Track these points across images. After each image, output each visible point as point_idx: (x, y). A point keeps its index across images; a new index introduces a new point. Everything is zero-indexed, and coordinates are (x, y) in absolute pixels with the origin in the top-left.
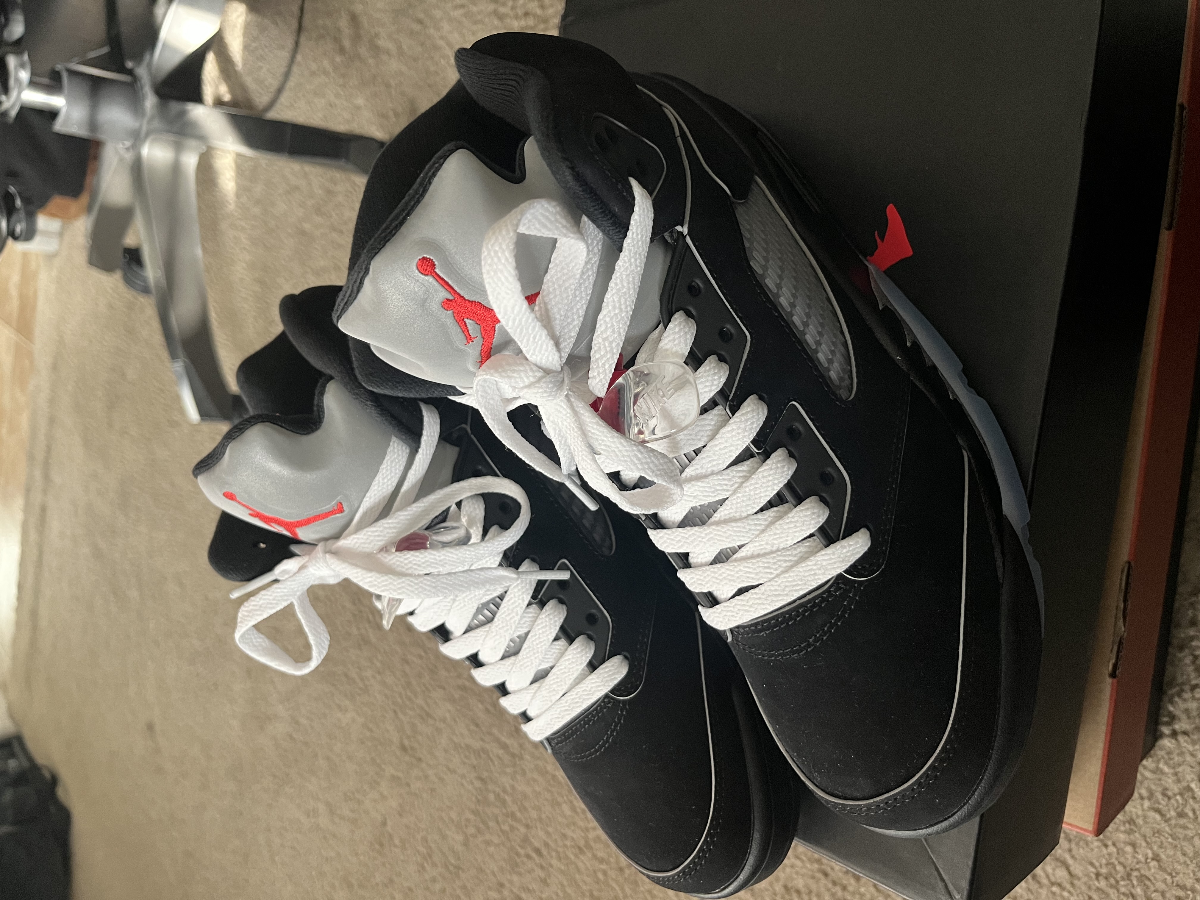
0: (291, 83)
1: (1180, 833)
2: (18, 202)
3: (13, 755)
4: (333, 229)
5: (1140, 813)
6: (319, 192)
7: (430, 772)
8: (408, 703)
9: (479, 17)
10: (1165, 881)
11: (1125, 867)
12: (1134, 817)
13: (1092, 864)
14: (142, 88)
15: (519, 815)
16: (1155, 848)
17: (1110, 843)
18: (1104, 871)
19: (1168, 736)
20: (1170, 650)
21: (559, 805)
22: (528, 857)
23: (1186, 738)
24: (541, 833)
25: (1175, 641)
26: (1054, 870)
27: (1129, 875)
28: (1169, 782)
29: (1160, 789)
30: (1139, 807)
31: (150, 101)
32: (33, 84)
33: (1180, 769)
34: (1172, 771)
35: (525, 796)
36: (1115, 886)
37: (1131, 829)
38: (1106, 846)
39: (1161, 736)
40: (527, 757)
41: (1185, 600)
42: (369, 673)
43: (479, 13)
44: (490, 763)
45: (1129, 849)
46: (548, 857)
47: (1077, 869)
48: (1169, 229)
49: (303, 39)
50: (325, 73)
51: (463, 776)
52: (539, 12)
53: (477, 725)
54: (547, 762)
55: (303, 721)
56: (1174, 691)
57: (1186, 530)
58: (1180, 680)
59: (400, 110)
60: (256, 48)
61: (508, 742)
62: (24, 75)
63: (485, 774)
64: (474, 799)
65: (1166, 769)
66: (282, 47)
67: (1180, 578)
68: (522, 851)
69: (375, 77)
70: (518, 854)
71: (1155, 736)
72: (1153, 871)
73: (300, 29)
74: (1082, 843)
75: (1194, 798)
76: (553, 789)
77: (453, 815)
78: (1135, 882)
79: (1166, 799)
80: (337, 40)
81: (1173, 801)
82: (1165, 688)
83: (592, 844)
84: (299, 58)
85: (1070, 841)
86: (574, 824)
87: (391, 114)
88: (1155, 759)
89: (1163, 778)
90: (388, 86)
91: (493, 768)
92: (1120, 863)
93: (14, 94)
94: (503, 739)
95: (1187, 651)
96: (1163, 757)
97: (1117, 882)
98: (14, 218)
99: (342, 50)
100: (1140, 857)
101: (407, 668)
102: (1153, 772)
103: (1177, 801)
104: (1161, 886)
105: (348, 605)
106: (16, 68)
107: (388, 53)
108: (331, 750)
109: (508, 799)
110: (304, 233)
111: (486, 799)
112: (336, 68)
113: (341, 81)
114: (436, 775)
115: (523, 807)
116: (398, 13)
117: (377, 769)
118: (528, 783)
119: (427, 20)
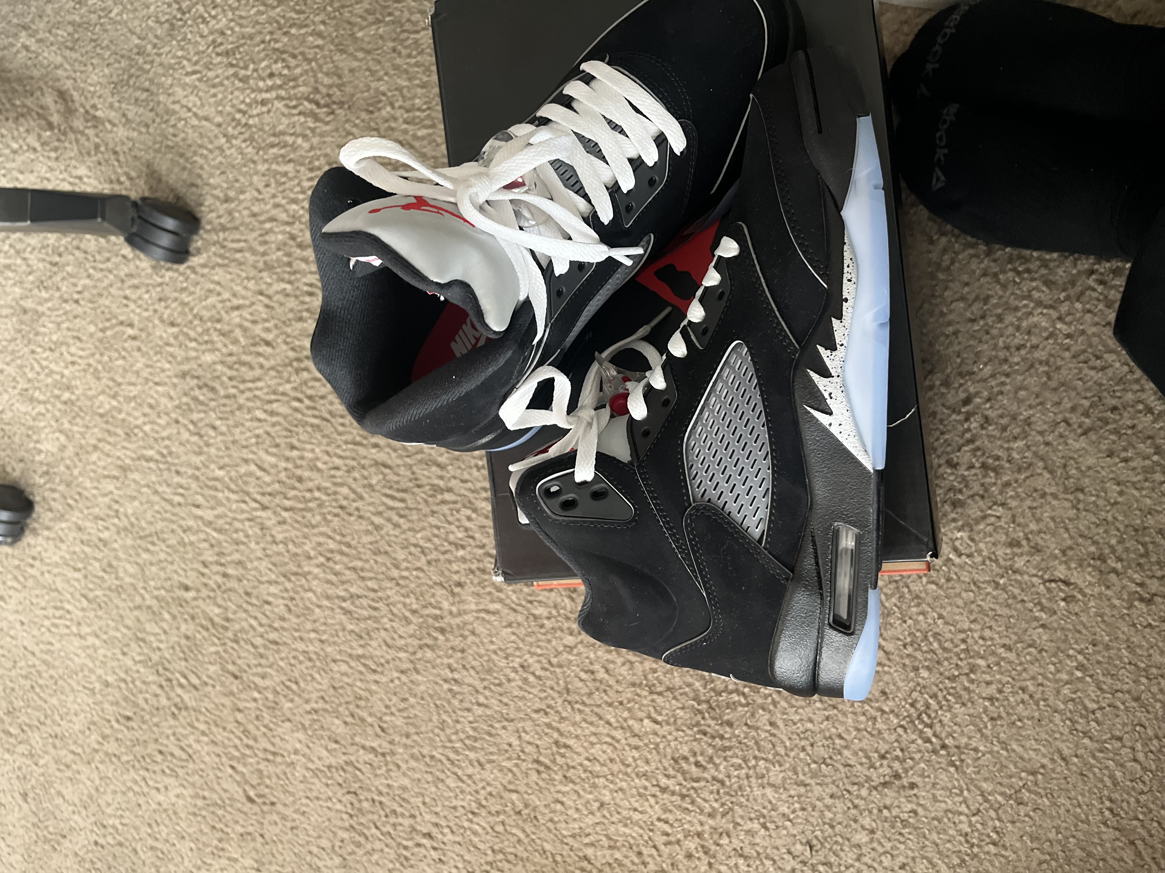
1: (951, 593)
4: (65, 300)
7: (288, 812)
8: (248, 752)
9: (217, 80)
10: (950, 632)
11: (921, 632)
15: (399, 810)
16: (938, 609)
21: (442, 781)
22: (418, 845)
24: (427, 817)
27: (926, 637)
35: (404, 789)
36: (919, 648)
40: (401, 750)
42: (191, 739)
43: (217, 76)
45: (921, 618)
46: (440, 836)
51: (328, 799)
52: (285, 72)
53: (336, 742)
61: (375, 744)
63: (355, 786)
64: (345, 816)
68: (410, 844)
69: (97, 147)
70: (406, 848)
72: (941, 627)
76: (434, 770)
77: (325, 843)
80: (42, 116)
83: (484, 803)
86: (462, 792)
87: (123, 179)
90: (115, 153)
91: (362, 777)
94: (368, 744)
99: (50, 125)
100: (930, 620)
101: (239, 716)
104: (949, 636)
105: (152, 678)
107: (111, 122)
108: (157, 839)
109: (383, 799)
110: (25, 311)
111: (360, 810)
112: (43, 144)
113: (53, 155)
114: (296, 811)
115: (404, 800)
116: (117, 86)
117: (219, 835)
118: (404, 774)
119: (153, 88)
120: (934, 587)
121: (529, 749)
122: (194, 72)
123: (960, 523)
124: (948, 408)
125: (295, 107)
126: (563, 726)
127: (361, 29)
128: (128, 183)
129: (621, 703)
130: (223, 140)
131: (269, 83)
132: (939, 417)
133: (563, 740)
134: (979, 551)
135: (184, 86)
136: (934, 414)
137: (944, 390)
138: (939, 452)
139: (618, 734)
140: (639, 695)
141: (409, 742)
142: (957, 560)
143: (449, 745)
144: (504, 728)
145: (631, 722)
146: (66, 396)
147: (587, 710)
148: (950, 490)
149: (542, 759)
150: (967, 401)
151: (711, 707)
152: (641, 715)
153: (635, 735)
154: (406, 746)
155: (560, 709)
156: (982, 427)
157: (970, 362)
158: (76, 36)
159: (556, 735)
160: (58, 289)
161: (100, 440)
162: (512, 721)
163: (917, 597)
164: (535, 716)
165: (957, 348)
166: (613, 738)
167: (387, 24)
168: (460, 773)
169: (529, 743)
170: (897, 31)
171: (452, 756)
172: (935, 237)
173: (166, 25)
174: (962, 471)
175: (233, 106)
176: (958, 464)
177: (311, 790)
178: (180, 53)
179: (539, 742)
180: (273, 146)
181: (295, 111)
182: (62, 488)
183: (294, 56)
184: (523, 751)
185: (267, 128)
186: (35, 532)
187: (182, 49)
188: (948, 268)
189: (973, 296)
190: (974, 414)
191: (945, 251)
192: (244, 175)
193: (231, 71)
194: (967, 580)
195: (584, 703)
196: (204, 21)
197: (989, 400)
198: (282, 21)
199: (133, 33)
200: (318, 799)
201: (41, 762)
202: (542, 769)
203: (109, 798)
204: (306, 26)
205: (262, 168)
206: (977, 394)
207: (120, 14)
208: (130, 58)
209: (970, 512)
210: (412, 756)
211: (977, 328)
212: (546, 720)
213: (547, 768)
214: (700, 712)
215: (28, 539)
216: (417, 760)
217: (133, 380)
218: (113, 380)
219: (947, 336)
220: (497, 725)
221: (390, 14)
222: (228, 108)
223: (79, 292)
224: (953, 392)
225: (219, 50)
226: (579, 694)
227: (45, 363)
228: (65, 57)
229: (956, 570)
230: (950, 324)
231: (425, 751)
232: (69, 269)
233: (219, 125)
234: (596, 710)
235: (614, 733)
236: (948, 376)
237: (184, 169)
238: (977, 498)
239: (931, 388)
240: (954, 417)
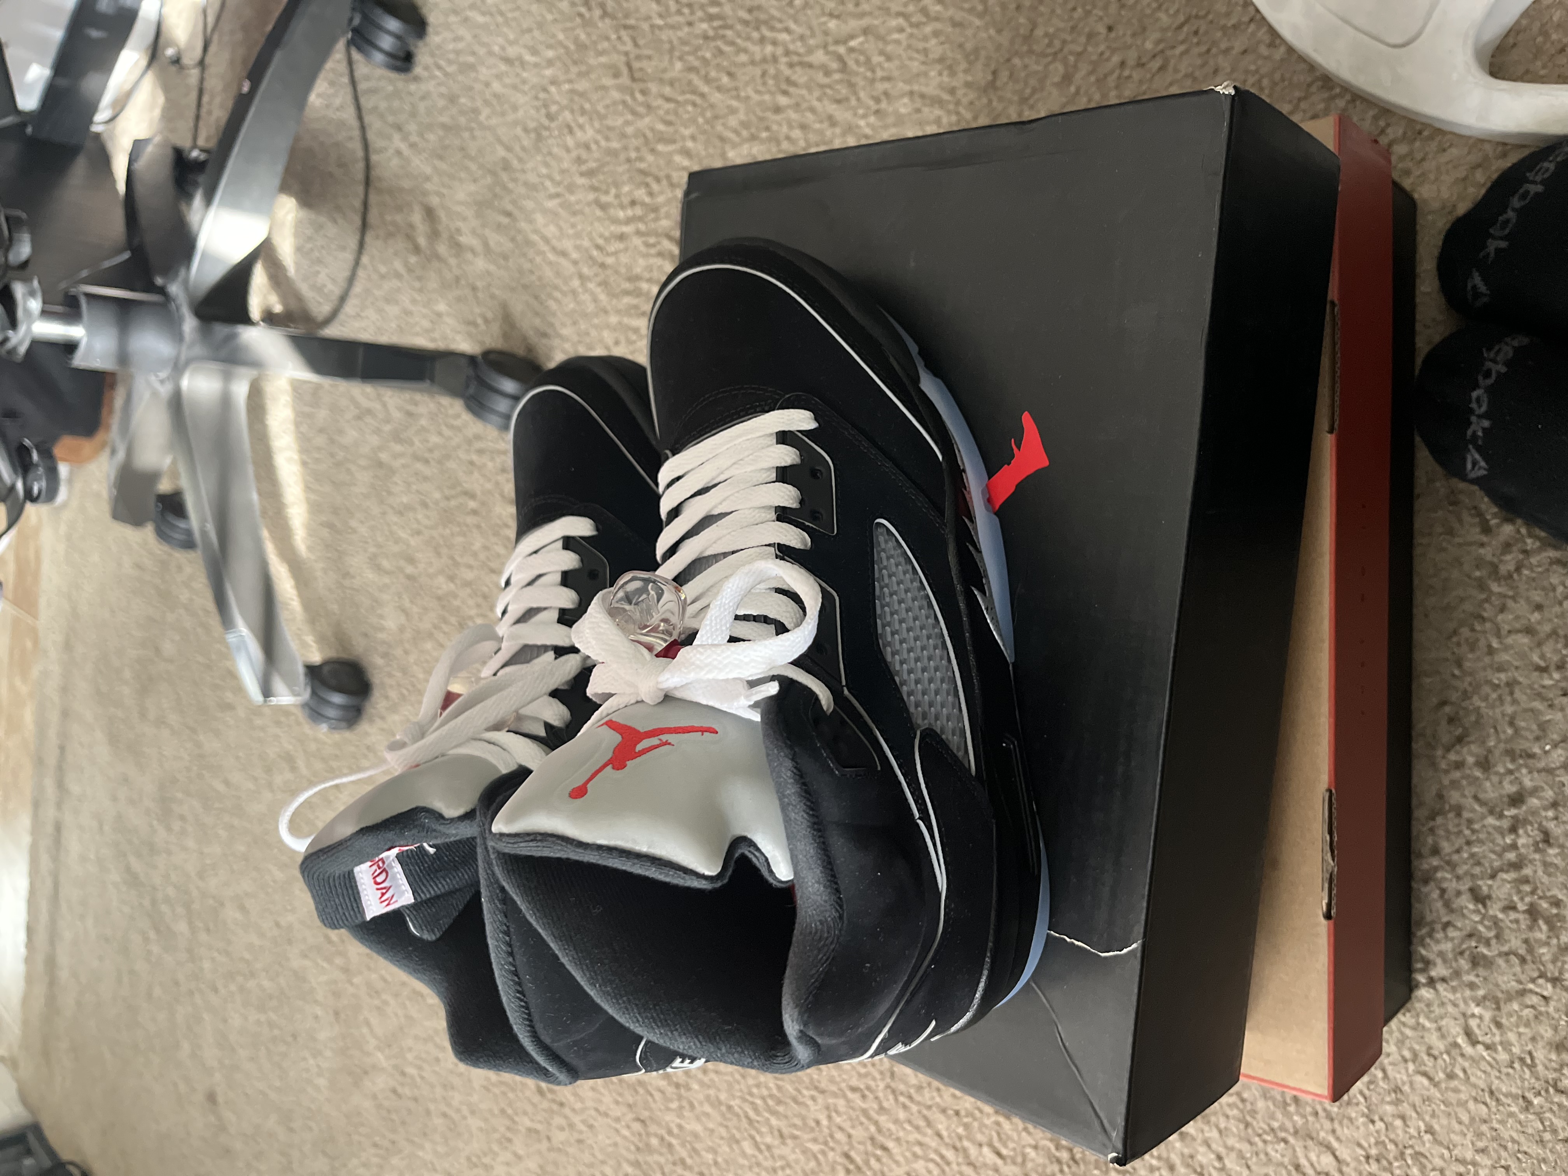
0: (357, 288)
1: (1452, 1097)
2: (35, 456)
3: (29, 1152)
4: (416, 458)
5: (1405, 1078)
6: (397, 415)
7: (576, 1119)
9: (577, 207)
10: (1442, 1157)
11: (1396, 1145)
12: (1399, 1082)
13: (1359, 1145)
14: (178, 309)
15: (689, 1161)
16: (1427, 1118)
17: (1376, 1118)
18: (1374, 1152)
19: (1424, 985)
20: (1414, 885)
21: (737, 1142)
23: (1445, 985)
25: (1418, 874)
26: (1318, 1156)
27: (1402, 1154)
28: (1433, 1039)
29: (1424, 1049)
30: (1403, 1071)
31: (189, 324)
32: (46, 314)
33: (1443, 1023)
34: (1434, 1025)
35: (696, 1136)
37: (1397, 1099)
38: (1373, 1122)
39: (1417, 985)
40: (696, 1086)
41: (1423, 825)
43: (578, 202)
44: (649, 1099)
45: (1398, 1123)
47: (1344, 1153)
48: (1331, 431)
49: (368, 238)
50: (398, 276)
51: (617, 1120)
52: (647, 200)
54: (719, 1090)
55: (411, 1071)
56: (1424, 931)
57: (1414, 746)
58: (1429, 918)
59: (490, 315)
60: (312, 250)
62: (35, 305)
63: (645, 1114)
64: (633, 1148)
65: (1427, 1024)
66: (343, 248)
67: (1414, 802)
69: (457, 279)
71: (1410, 987)
72: (1427, 1145)
73: (365, 226)
74: (1345, 1121)
75: (1462, 1055)
76: (729, 1124)
78: (1410, 1162)
79: (1432, 1059)
80: (410, 238)
81: (1440, 1061)
82: (1413, 929)
84: (365, 259)
85: (1332, 1120)
86: (758, 1164)
87: (480, 321)
88: (1413, 1013)
89: (1426, 1034)
90: (474, 289)
91: (653, 1105)
92: (1391, 1141)
93: (22, 329)
95: (1432, 884)
96: (1423, 1011)
97: (1390, 1164)
98: (31, 476)
99: (417, 249)
100: (1412, 1131)
102: (1414, 1029)
103: (1444, 1061)
104: (1438, 1162)
106: (24, 295)
107: (473, 251)
108: (449, 1105)
109: (674, 1141)
110: (380, 464)
111: (648, 1145)
112: (410, 270)
113: (417, 285)
114: (584, 1122)
115: (694, 1150)
116: (481, 206)
117: (508, 1123)
118: (698, 1119)
119: (516, 212)
120: (1425, 1082)
121: (839, 1136)
122: (558, 195)
123: (1481, 993)
124: (1482, 803)
125: (653, 245)
126: (883, 1119)
127: (734, 146)
128: (483, 327)
129: (957, 1113)
130: (576, 283)
131: (630, 212)
132: (1466, 815)
133: (880, 1138)
134: (1507, 1045)
135: (545, 211)
136: (1458, 810)
137: (1478, 773)
138: (1460, 871)
139: (950, 1154)
140: (981, 1111)
141: (706, 1079)
142: (1468, 1050)
143: (748, 1097)
144: (813, 1098)
145: (966, 1143)
146: (409, 570)
147: (914, 1108)
148: (1470, 936)
149: (853, 1154)
150: (1517, 800)
151: (1073, 1158)
152: (979, 1137)
153: (970, 1164)
154: (702, 1083)
155: (881, 1095)
156: (1537, 850)
157: (1531, 737)
158: (447, 142)
159: (873, 1129)
160: (412, 444)
161: (436, 627)
162: (823, 1092)
163: (1397, 1090)
164: (850, 1095)
165: (1509, 709)
166: (942, 1157)
167: (762, 141)
168: (758, 1138)
169: (841, 1129)
170: (1465, 179)
171: (751, 1114)
172: (1493, 522)
173: (533, 135)
174: (1495, 910)
175: (591, 239)
176: (1489, 897)
177: (601, 1101)
178: (544, 171)
179: (852, 1132)
180: (627, 293)
181: (653, 251)
182: (399, 675)
183: (658, 180)
184: (832, 1136)
185: (623, 270)
186: (371, 721)
187: (547, 165)
188: (1510, 576)
189: (1547, 628)
190: (1526, 822)
191: (1507, 547)
192: (596, 327)
193: (591, 196)
194: (1482, 1084)
195: (910, 1097)
196: (571, 131)
197: (1555, 805)
198: (650, 135)
199: (500, 141)
200: (606, 1115)
201: (356, 980)
202: (851, 1167)
203: (410, 1042)
204: (674, 142)
205: (613, 319)
206: (1535, 791)
207: (488, 117)
208: (493, 173)
209: (1501, 980)
210: (708, 1098)
211: (1548, 682)
212: (864, 1106)
213: (859, 1168)
214: (1059, 1161)
215: (364, 726)
216: (712, 1105)
217: (472, 561)
218: (452, 558)
219: (1496, 687)
220: (805, 1092)
221: (767, 129)
222: (586, 243)
223: (431, 450)
224: (1495, 779)
225: (584, 168)
226: (906, 1083)
227: (395, 528)
228: (435, 168)
229: (1466, 1065)
230: (1500, 669)
231: (723, 1096)
232: (423, 422)
233: (575, 263)
234: (925, 1112)
235: (944, 1152)
236: (1490, 751)
237: (537, 314)
238: (1514, 960)
239: (1459, 765)
240: (1491, 821)
